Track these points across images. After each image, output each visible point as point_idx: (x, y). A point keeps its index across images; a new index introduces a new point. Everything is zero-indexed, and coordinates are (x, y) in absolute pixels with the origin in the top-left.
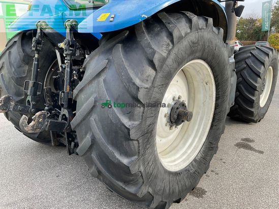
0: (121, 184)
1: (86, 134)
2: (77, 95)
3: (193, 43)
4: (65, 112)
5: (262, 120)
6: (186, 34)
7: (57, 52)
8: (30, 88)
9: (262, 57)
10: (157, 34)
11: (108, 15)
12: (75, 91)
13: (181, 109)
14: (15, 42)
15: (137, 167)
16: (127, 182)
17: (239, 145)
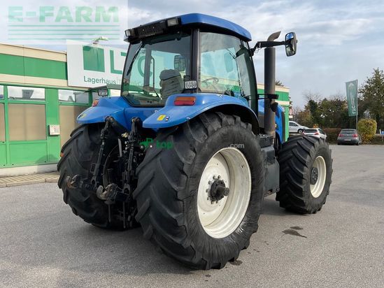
0: (170, 237)
1: (145, 199)
2: (140, 171)
3: (224, 135)
4: (127, 186)
5: (318, 213)
6: (218, 129)
7: (119, 140)
8: (95, 170)
9: (307, 146)
10: (197, 129)
11: (164, 116)
12: (138, 169)
13: (220, 186)
14: (82, 132)
15: (182, 221)
16: (175, 235)
17: (286, 232)
